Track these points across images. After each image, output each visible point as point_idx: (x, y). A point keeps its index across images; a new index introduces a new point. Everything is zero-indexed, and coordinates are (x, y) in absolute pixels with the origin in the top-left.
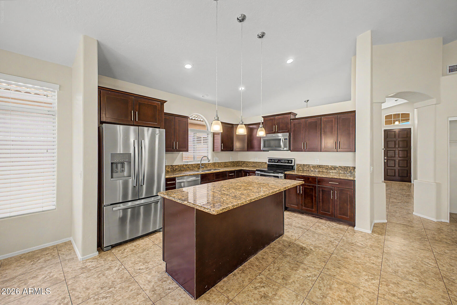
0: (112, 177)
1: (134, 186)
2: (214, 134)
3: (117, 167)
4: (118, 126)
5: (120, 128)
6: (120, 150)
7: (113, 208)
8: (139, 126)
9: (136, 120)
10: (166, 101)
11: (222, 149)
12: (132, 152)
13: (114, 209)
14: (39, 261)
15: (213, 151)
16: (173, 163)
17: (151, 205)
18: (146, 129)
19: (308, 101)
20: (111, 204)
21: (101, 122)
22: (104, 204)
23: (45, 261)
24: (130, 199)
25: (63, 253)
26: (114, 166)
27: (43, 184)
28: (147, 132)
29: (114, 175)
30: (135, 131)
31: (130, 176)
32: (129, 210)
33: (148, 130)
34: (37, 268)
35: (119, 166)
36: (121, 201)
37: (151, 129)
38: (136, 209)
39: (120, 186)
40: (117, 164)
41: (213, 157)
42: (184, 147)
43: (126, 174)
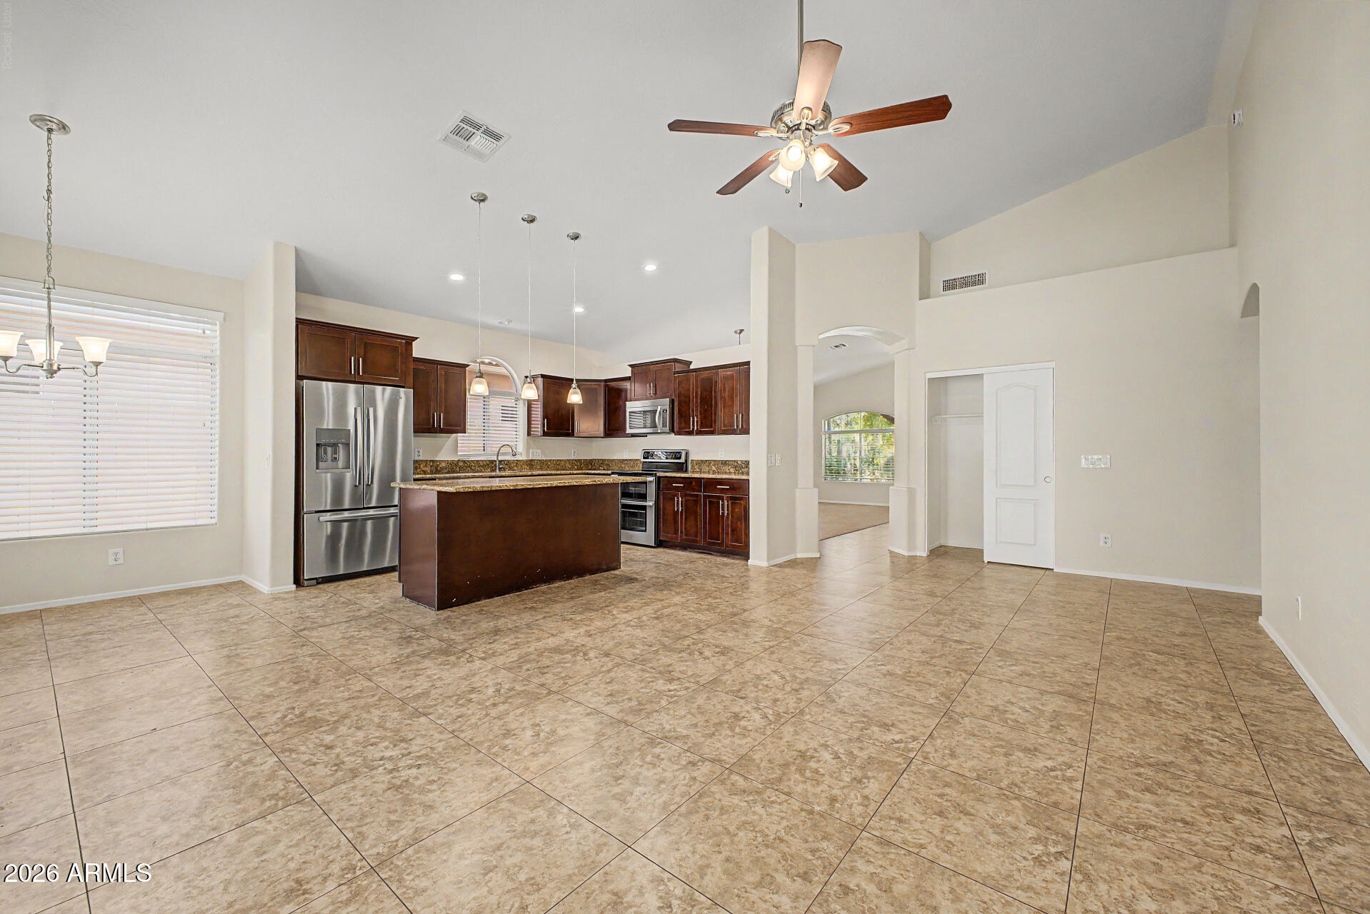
1: (356, 486)
2: (530, 404)
3: (325, 453)
4: (324, 383)
5: (328, 387)
6: (329, 423)
8: (363, 383)
9: (359, 373)
10: (417, 338)
11: (544, 430)
12: (351, 427)
15: (529, 434)
16: (436, 456)
17: (388, 521)
18: (379, 389)
19: (741, 331)
20: (317, 512)
21: (299, 377)
24: (346, 506)
28: (382, 395)
29: (321, 464)
30: (357, 393)
31: (348, 467)
32: (345, 525)
33: (384, 391)
35: (329, 450)
36: (328, 508)
37: (389, 389)
38: (359, 523)
39: (326, 483)
41: (528, 448)
42: (456, 425)
43: (341, 464)
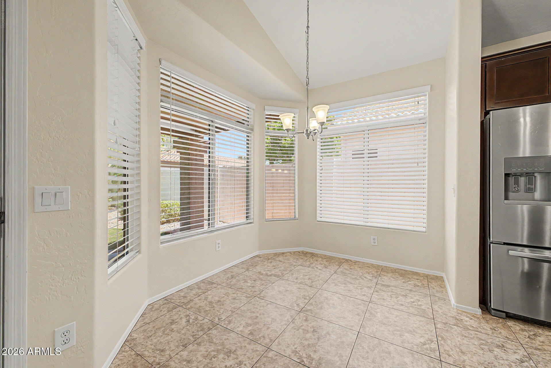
0: (506, 198)
7: (509, 251)
13: (511, 253)
14: (410, 282)
22: (491, 240)
23: (415, 286)
25: (433, 287)
26: (511, 180)
27: (414, 201)
34: (407, 288)
40: (516, 176)
